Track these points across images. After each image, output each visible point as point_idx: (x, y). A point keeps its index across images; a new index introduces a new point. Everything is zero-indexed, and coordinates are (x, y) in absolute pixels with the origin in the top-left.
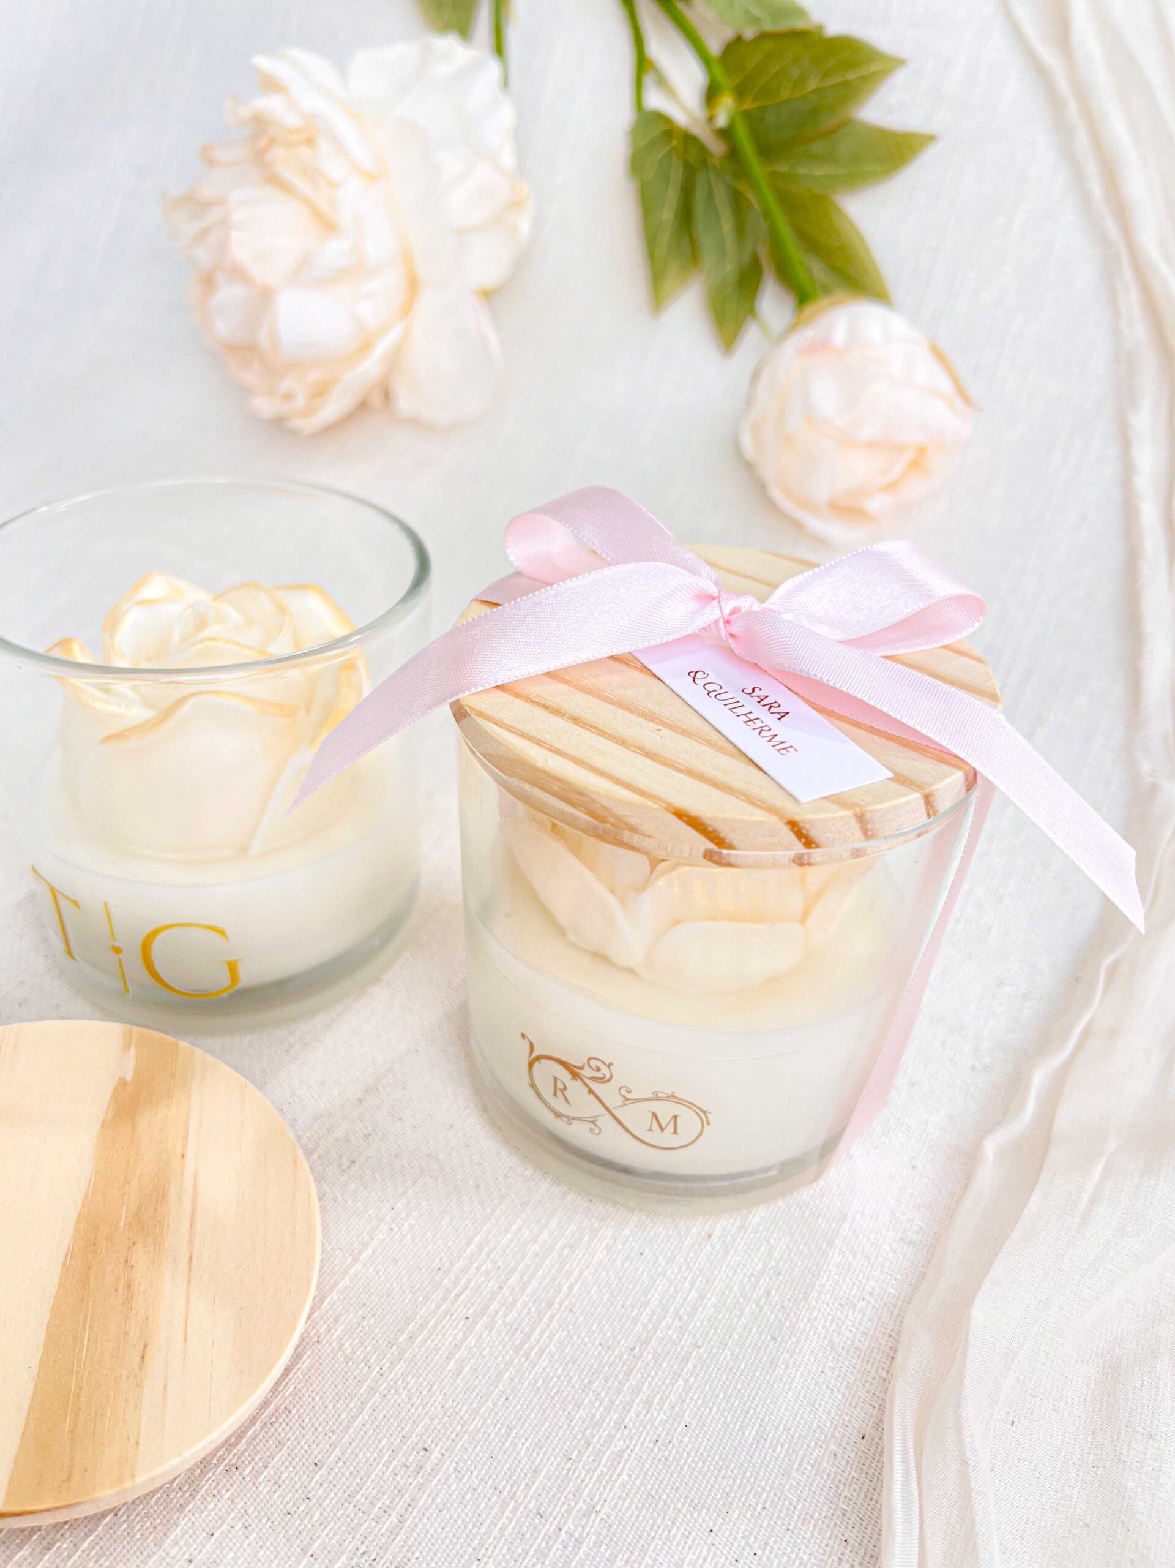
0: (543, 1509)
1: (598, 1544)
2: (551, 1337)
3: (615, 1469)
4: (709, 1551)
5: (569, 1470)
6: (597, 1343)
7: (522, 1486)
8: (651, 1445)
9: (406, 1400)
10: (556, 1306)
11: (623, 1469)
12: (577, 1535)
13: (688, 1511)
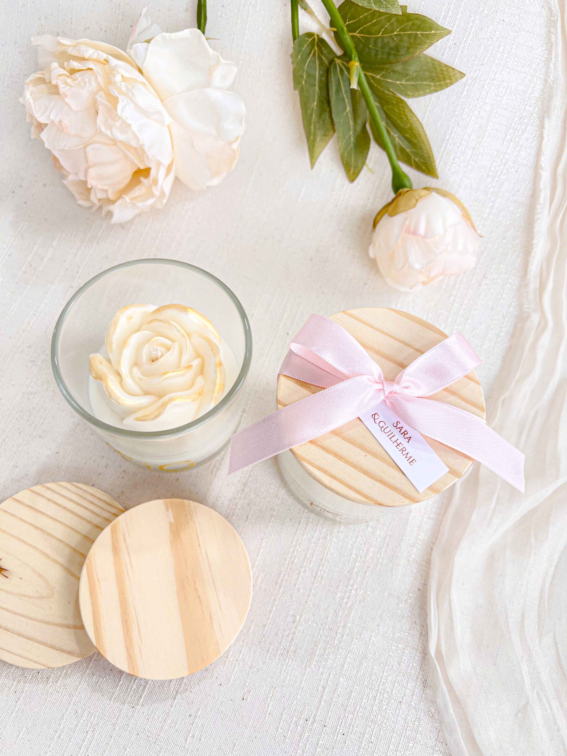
0: (331, 627)
1: (348, 635)
2: (324, 572)
3: (349, 611)
4: (378, 631)
5: (336, 615)
6: (338, 571)
7: (324, 622)
8: (358, 602)
9: (285, 601)
10: (324, 560)
11: (351, 612)
12: (341, 633)
13: (371, 621)
